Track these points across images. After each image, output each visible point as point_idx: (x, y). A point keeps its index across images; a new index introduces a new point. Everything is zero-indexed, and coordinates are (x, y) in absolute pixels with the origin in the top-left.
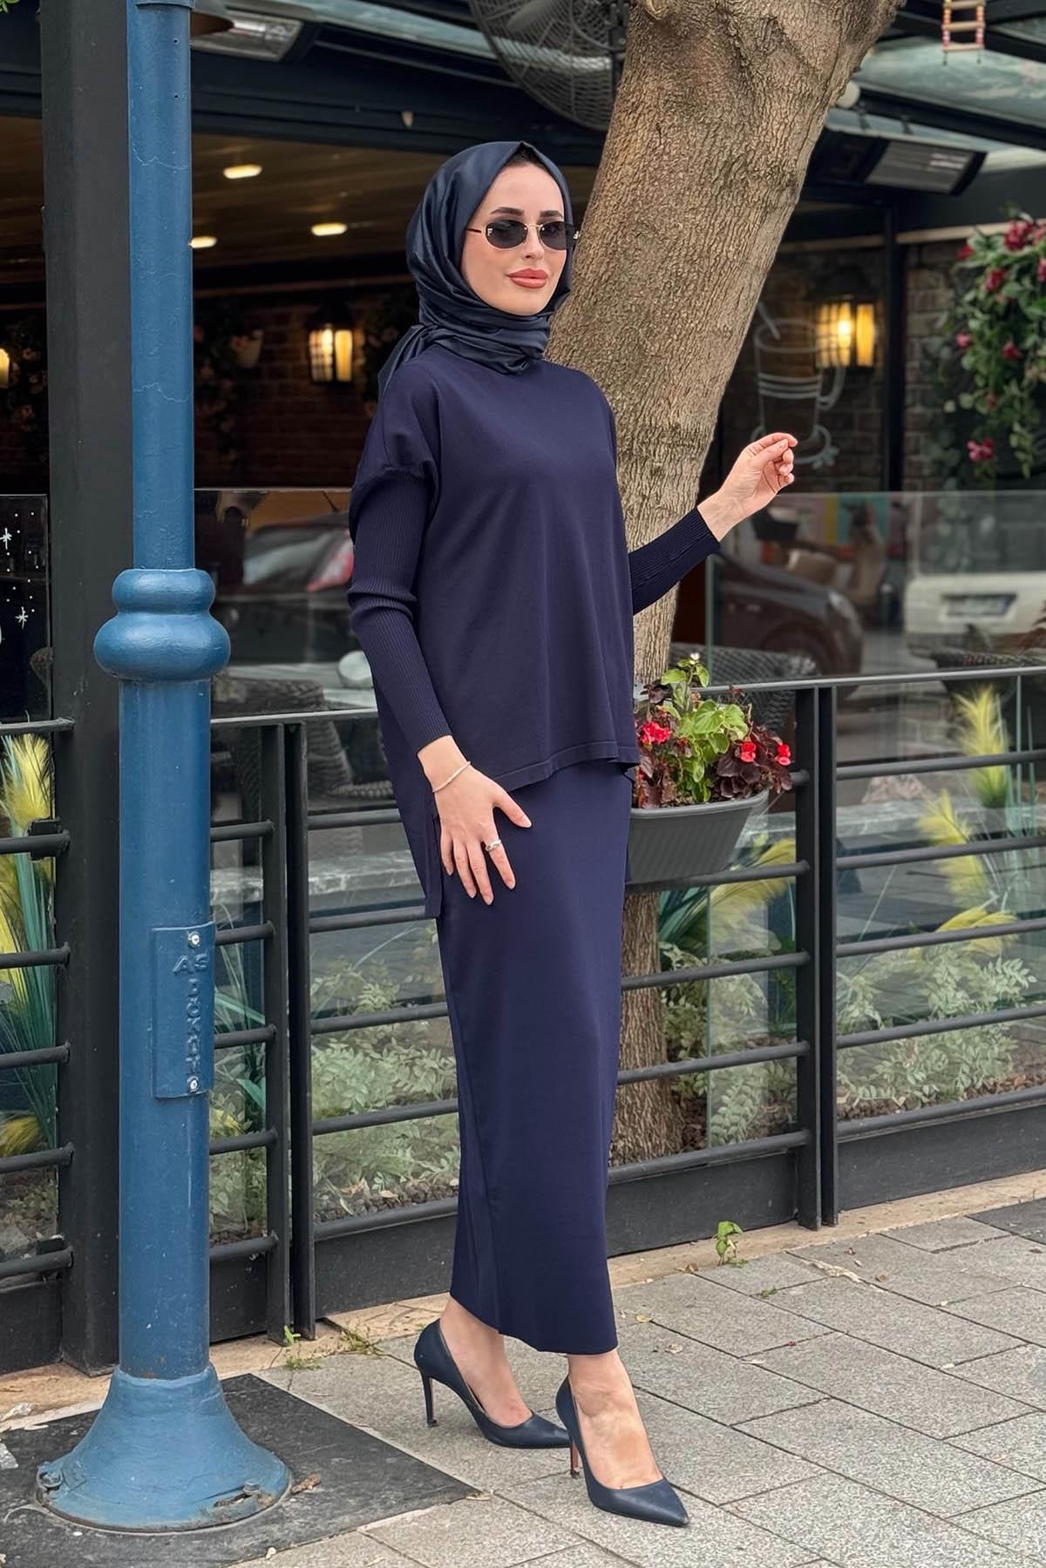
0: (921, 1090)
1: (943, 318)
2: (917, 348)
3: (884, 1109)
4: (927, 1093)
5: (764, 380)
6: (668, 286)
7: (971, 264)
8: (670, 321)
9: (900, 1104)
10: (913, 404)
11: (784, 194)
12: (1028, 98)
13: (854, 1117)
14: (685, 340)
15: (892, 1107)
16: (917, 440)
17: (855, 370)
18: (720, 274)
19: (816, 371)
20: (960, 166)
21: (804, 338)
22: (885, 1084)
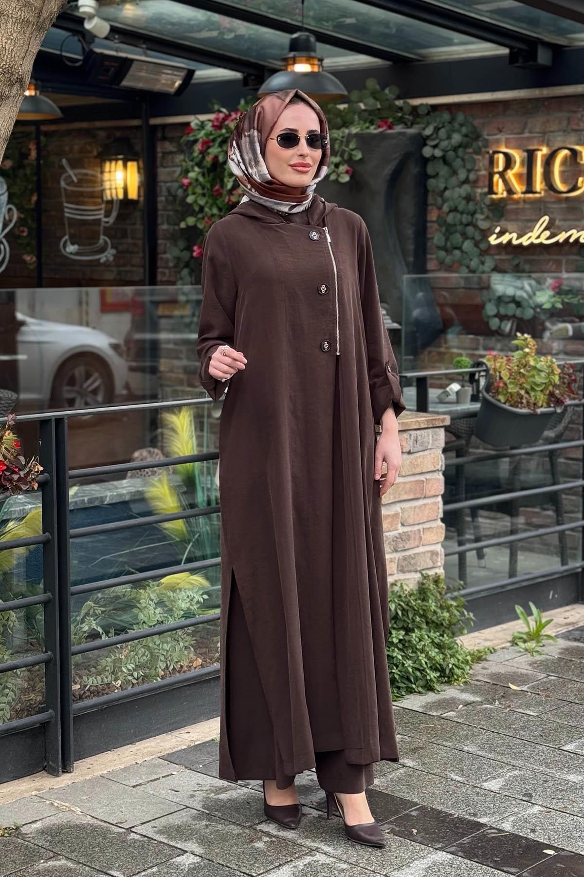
0: (132, 675)
1: (178, 170)
2: (164, 189)
3: (107, 690)
4: (136, 677)
5: (67, 207)
7: (192, 139)
9: (118, 686)
10: (163, 223)
12: (224, 39)
13: (86, 697)
15: (112, 688)
16: (166, 245)
17: (126, 203)
19: (103, 200)
21: (95, 182)
22: (107, 673)
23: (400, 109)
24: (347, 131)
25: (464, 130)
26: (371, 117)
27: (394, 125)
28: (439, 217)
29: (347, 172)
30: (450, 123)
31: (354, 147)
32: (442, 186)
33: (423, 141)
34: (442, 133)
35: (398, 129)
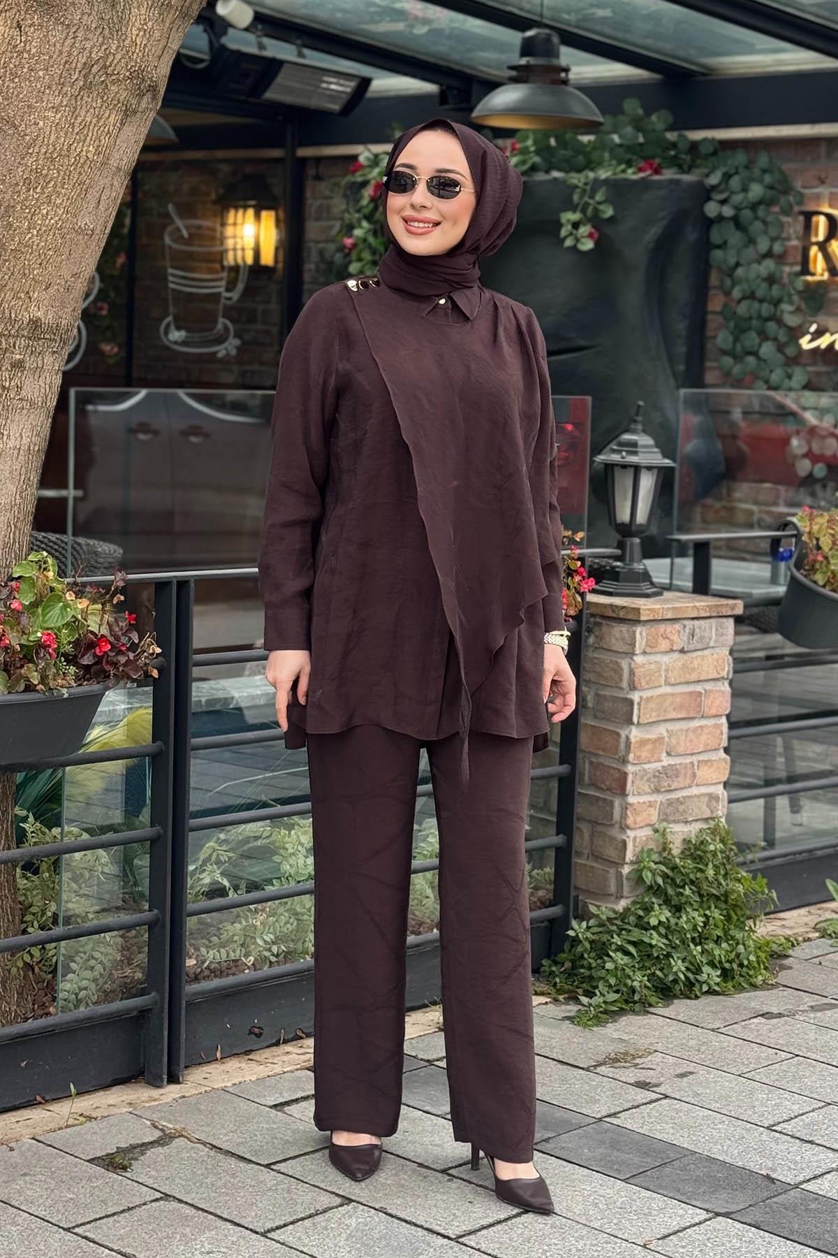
0: (270, 950)
1: (338, 225)
2: (314, 252)
3: (234, 970)
4: (276, 953)
5: (174, 275)
6: (27, 182)
7: (359, 179)
8: (29, 217)
9: (249, 964)
11: (145, 99)
12: (413, 35)
13: (204, 978)
14: (45, 236)
15: (240, 967)
17: (259, 270)
18: (80, 173)
19: (222, 266)
20: (348, 90)
21: (213, 238)
22: (235, 946)
23: (674, 145)
24: (591, 175)
25: (768, 178)
26: (629, 156)
27: (662, 168)
28: (725, 305)
29: (590, 236)
30: (747, 167)
31: (603, 199)
32: (732, 261)
33: (706, 193)
34: (735, 182)
35: (669, 174)
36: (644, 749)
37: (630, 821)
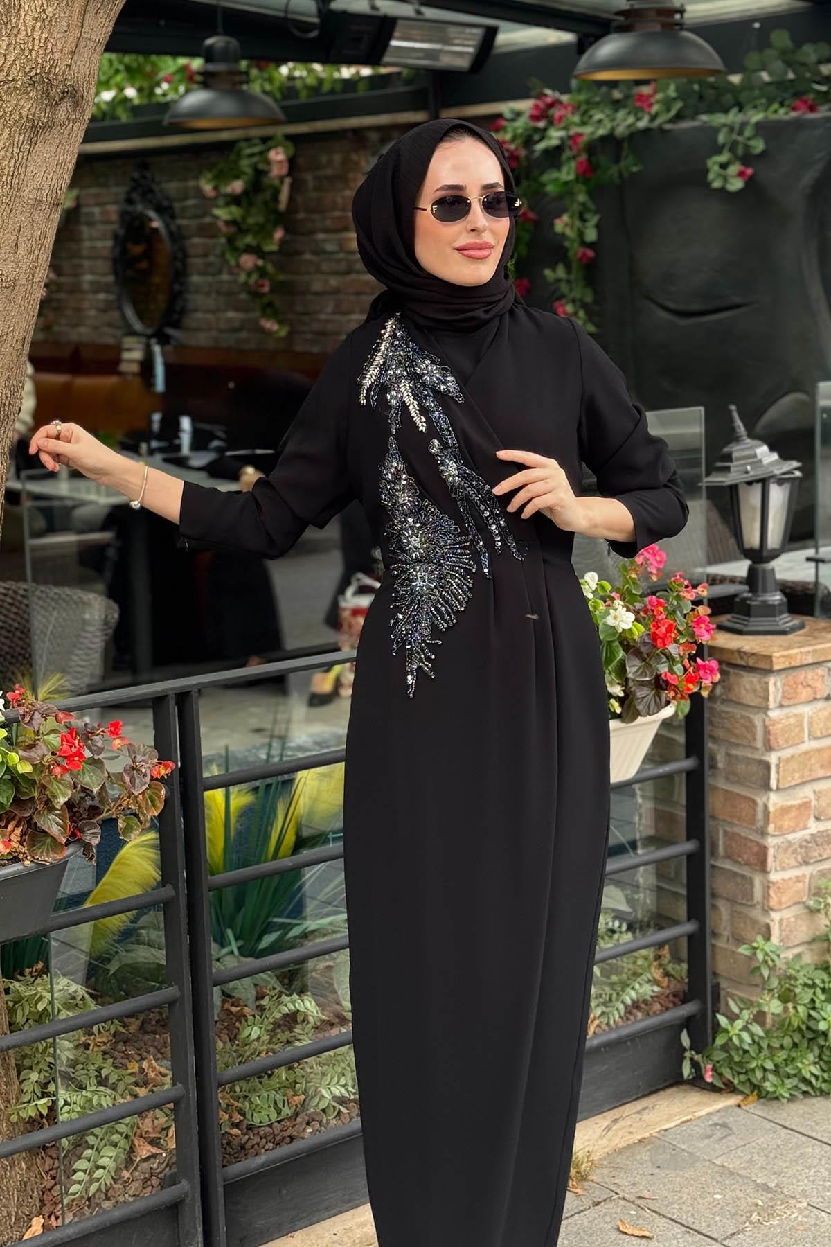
24: (739, 117)
26: (781, 94)
27: (817, 104)
29: (740, 174)
36: (786, 817)
37: (773, 902)
